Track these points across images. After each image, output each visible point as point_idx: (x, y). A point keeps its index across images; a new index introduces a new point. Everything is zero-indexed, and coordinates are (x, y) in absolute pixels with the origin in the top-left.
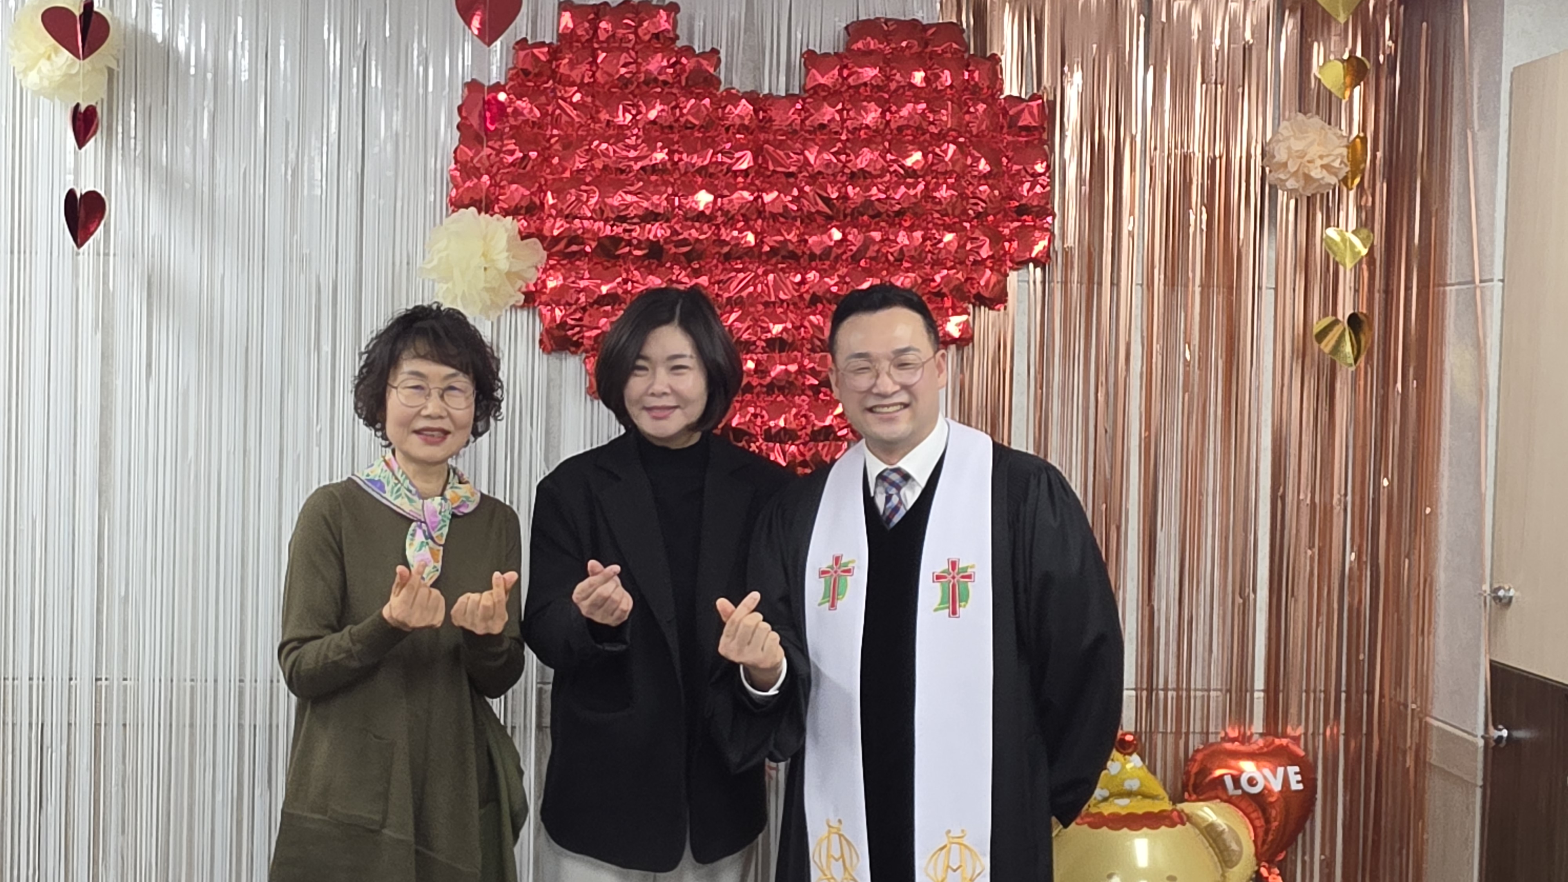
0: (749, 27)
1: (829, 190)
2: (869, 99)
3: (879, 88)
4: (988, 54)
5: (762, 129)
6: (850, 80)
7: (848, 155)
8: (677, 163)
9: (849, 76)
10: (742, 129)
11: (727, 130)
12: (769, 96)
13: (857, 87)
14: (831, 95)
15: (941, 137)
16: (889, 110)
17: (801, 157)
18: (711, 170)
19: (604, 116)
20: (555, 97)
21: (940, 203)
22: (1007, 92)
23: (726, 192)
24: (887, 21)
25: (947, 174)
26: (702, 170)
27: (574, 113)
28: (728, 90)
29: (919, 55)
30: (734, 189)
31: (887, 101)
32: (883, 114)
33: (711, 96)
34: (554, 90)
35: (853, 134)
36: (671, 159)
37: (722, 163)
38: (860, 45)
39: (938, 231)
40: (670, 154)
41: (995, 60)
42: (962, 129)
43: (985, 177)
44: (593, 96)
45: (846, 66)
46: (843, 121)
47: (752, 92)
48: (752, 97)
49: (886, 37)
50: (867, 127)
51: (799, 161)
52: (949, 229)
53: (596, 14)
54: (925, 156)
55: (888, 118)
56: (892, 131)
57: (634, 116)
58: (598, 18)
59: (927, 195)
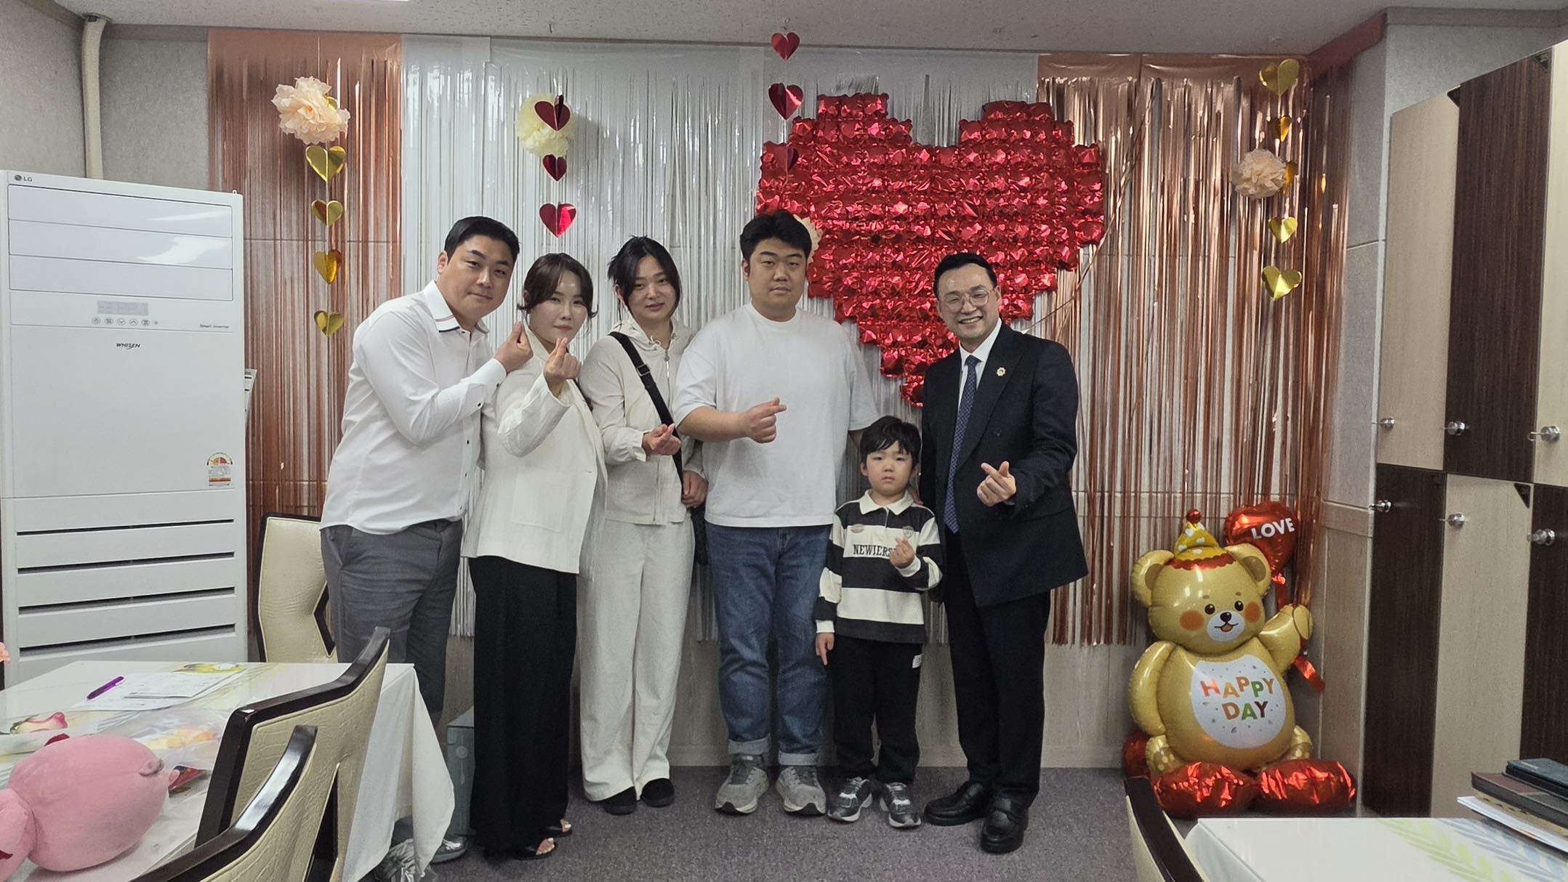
0: (926, 107)
1: (975, 200)
2: (997, 147)
3: (1004, 141)
4: (1065, 121)
5: (934, 167)
6: (987, 136)
7: (985, 180)
8: (887, 187)
9: (986, 134)
10: (924, 167)
11: (915, 167)
12: (938, 148)
13: (991, 140)
14: (975, 145)
15: (1039, 170)
16: (1010, 154)
17: (958, 183)
18: (905, 190)
19: (845, 159)
20: (816, 151)
21: (1039, 207)
22: (1076, 144)
23: (914, 203)
24: (1007, 102)
25: (1044, 190)
26: (900, 191)
27: (827, 160)
28: (916, 144)
29: (1027, 121)
30: (918, 201)
31: (1008, 148)
32: (1007, 157)
33: (907, 147)
34: (814, 146)
35: (988, 167)
36: (884, 184)
37: (912, 187)
38: (992, 116)
39: (1038, 224)
40: (883, 181)
41: (1070, 124)
42: (1051, 164)
43: (1065, 192)
44: (838, 150)
45: (984, 129)
46: (983, 160)
47: (929, 145)
48: (930, 149)
49: (1006, 111)
50: (997, 163)
51: (956, 184)
52: (1044, 222)
53: (840, 102)
54: (1031, 180)
55: (1009, 158)
56: (1011, 166)
57: (862, 162)
58: (841, 104)
59: (1033, 203)
